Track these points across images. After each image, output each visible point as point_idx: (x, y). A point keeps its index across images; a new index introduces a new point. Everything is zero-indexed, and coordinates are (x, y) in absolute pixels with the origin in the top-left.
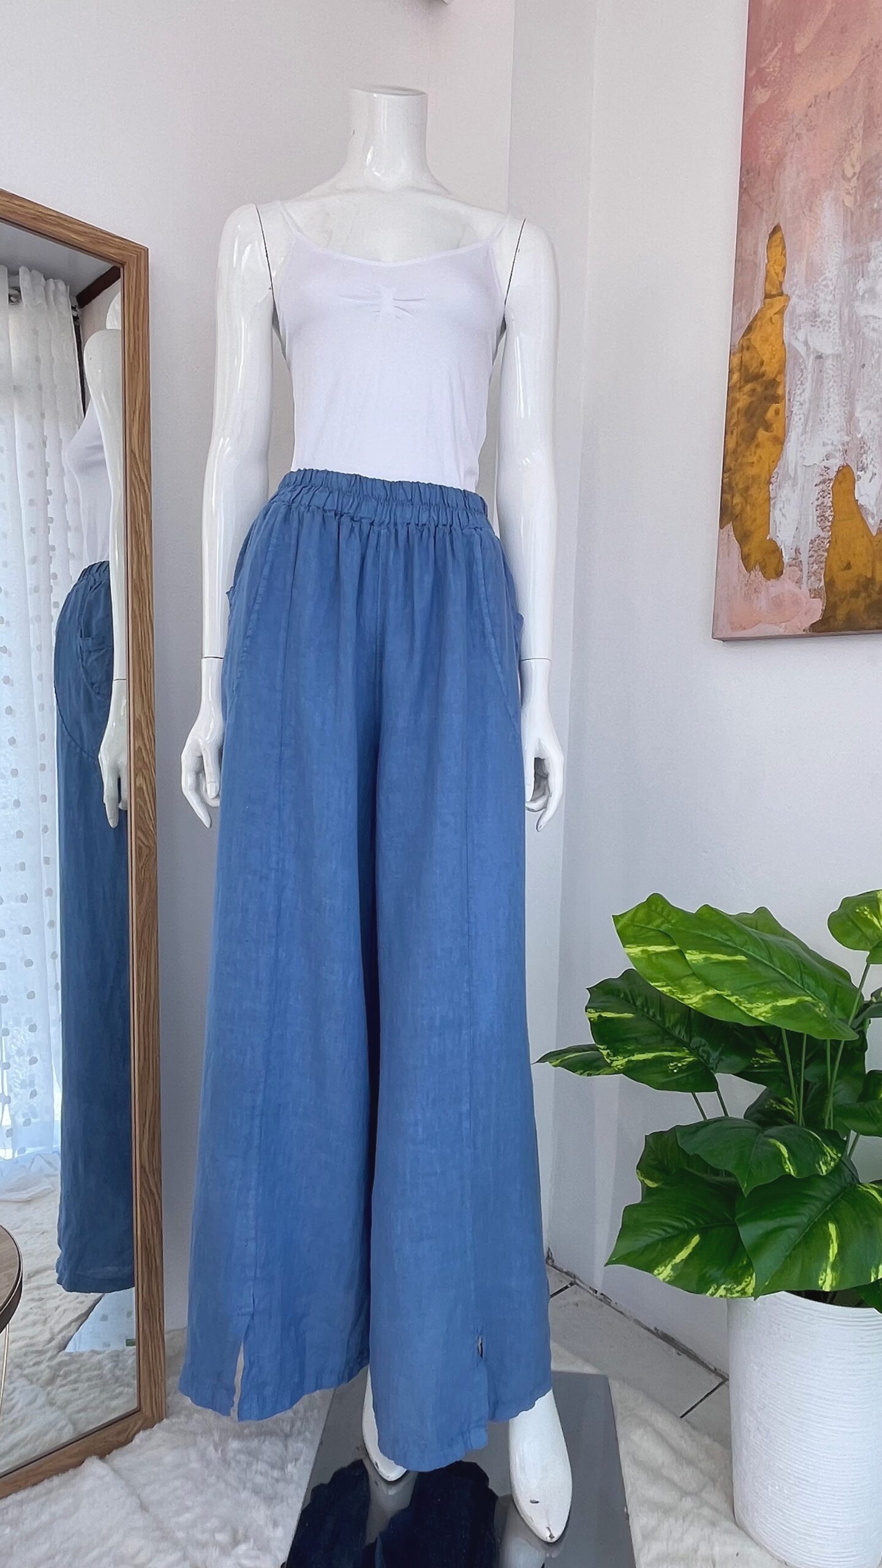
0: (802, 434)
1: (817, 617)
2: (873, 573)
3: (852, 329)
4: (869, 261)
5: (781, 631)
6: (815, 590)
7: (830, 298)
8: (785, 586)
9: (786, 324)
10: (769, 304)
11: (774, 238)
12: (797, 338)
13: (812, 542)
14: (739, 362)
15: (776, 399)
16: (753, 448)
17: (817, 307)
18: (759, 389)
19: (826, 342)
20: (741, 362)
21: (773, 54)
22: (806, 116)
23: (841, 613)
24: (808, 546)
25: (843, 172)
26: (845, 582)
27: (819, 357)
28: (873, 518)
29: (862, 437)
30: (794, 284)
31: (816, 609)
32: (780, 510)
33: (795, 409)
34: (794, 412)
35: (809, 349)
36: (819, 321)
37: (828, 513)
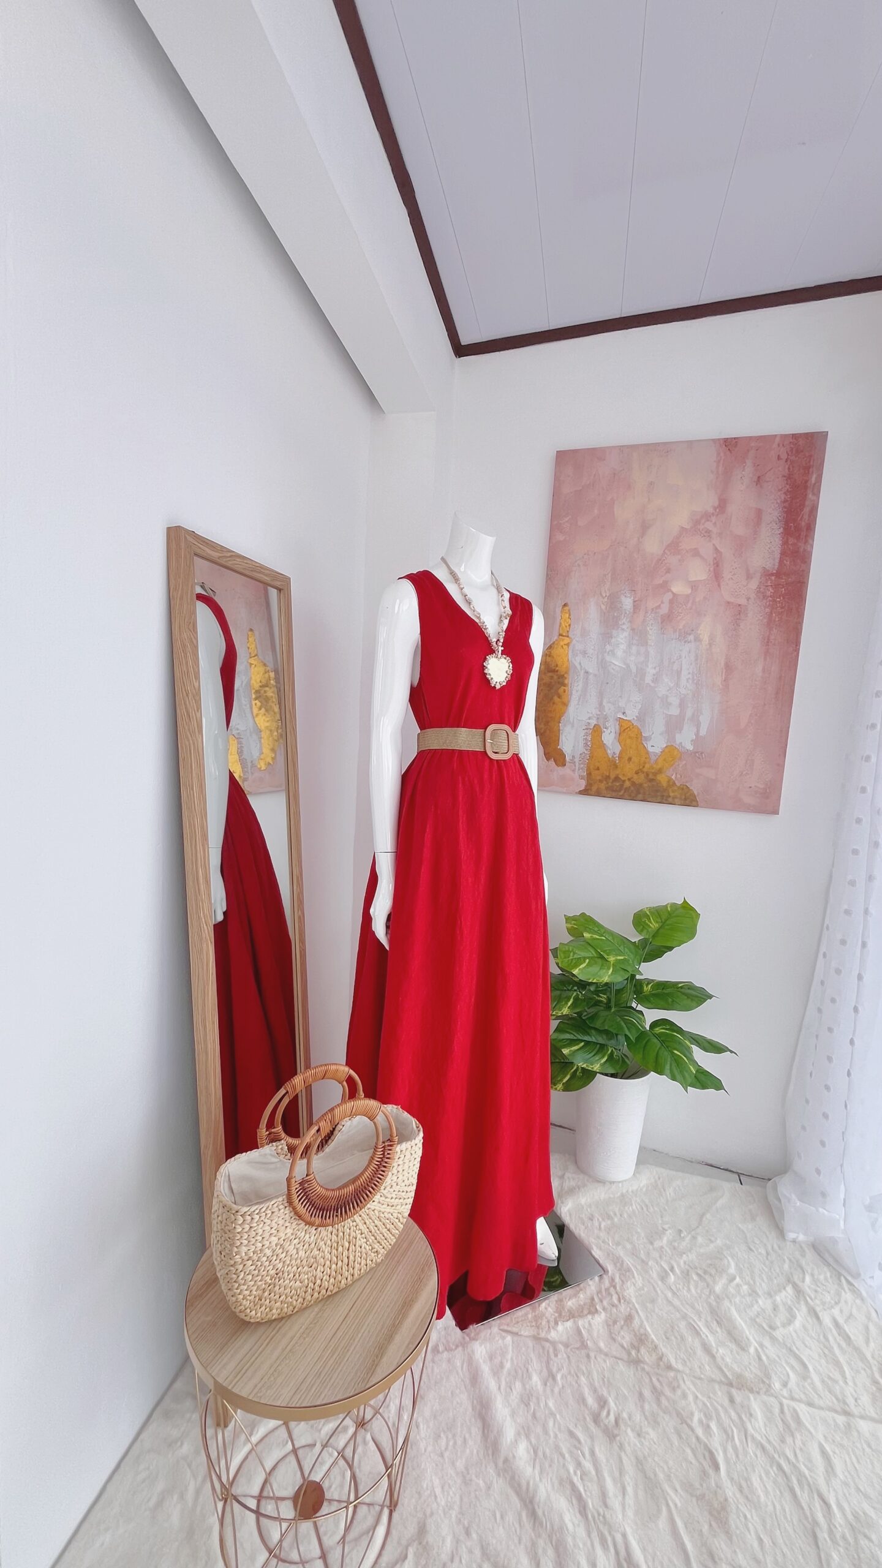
0: (577, 704)
1: (583, 788)
2: (610, 773)
3: (603, 665)
4: (612, 638)
5: (565, 791)
6: (582, 776)
7: (593, 647)
8: (566, 771)
9: (570, 652)
11: (565, 609)
12: (575, 660)
13: (580, 754)
15: (564, 685)
16: (551, 704)
17: (586, 649)
18: (555, 677)
19: (591, 666)
21: (567, 519)
22: (583, 557)
23: (594, 788)
24: (579, 756)
25: (601, 592)
26: (596, 775)
27: (587, 672)
28: (610, 750)
29: (606, 715)
30: (576, 633)
31: (582, 785)
32: (565, 736)
33: (573, 692)
35: (581, 667)
36: (587, 656)
37: (589, 743)
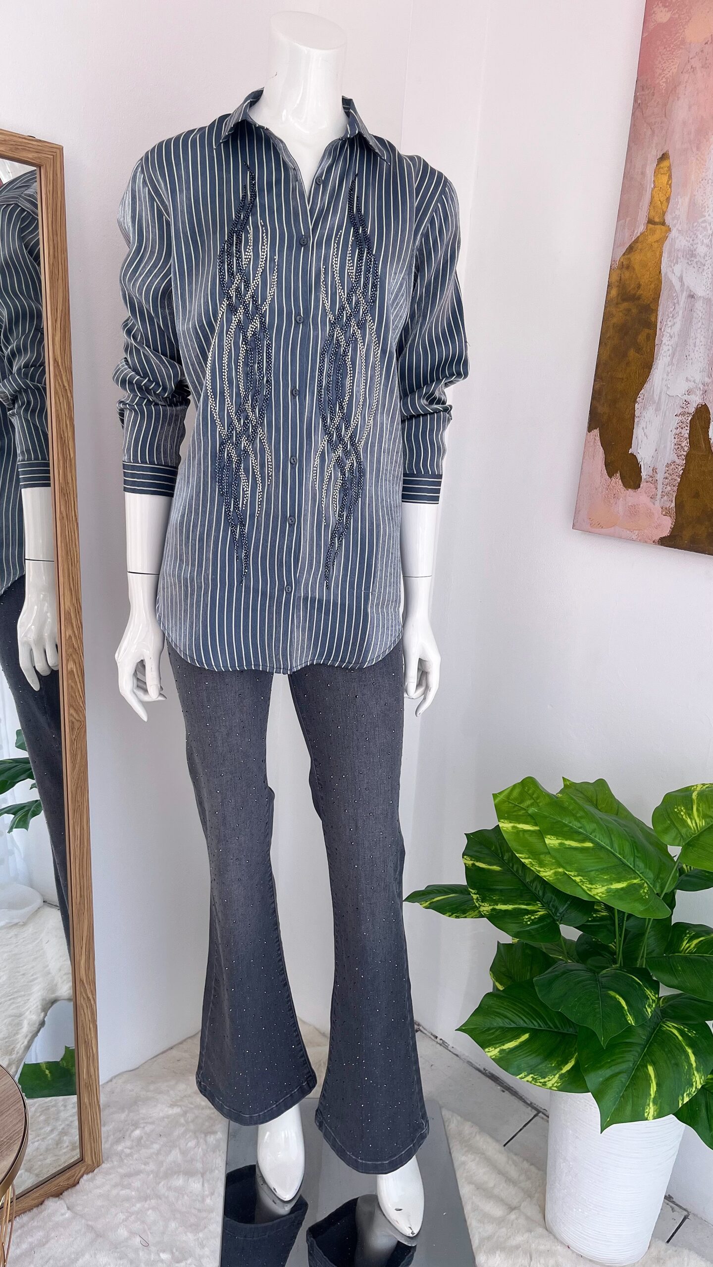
0: (669, 365)
1: (666, 533)
5: (634, 537)
6: (666, 508)
7: (706, 241)
8: (640, 498)
9: (665, 254)
10: (650, 229)
11: (662, 165)
12: (673, 272)
13: (668, 466)
14: (619, 279)
15: (650, 324)
16: (624, 364)
17: (695, 247)
18: (634, 310)
19: (699, 283)
20: (620, 280)
22: (702, 51)
23: (687, 534)
24: (664, 469)
26: (694, 508)
27: (692, 296)
30: (677, 215)
31: (666, 526)
32: (643, 428)
33: (665, 340)
34: (663, 342)
35: (682, 285)
36: (695, 260)
37: (685, 444)
